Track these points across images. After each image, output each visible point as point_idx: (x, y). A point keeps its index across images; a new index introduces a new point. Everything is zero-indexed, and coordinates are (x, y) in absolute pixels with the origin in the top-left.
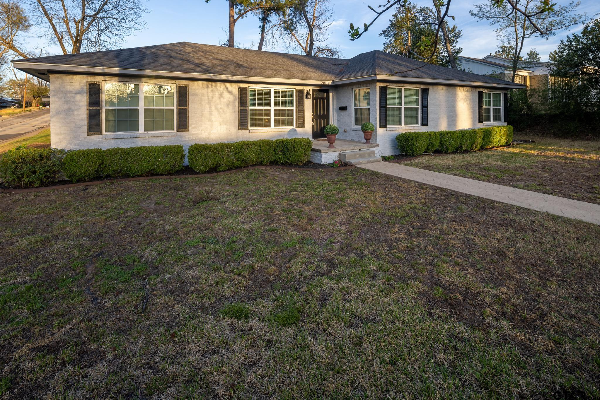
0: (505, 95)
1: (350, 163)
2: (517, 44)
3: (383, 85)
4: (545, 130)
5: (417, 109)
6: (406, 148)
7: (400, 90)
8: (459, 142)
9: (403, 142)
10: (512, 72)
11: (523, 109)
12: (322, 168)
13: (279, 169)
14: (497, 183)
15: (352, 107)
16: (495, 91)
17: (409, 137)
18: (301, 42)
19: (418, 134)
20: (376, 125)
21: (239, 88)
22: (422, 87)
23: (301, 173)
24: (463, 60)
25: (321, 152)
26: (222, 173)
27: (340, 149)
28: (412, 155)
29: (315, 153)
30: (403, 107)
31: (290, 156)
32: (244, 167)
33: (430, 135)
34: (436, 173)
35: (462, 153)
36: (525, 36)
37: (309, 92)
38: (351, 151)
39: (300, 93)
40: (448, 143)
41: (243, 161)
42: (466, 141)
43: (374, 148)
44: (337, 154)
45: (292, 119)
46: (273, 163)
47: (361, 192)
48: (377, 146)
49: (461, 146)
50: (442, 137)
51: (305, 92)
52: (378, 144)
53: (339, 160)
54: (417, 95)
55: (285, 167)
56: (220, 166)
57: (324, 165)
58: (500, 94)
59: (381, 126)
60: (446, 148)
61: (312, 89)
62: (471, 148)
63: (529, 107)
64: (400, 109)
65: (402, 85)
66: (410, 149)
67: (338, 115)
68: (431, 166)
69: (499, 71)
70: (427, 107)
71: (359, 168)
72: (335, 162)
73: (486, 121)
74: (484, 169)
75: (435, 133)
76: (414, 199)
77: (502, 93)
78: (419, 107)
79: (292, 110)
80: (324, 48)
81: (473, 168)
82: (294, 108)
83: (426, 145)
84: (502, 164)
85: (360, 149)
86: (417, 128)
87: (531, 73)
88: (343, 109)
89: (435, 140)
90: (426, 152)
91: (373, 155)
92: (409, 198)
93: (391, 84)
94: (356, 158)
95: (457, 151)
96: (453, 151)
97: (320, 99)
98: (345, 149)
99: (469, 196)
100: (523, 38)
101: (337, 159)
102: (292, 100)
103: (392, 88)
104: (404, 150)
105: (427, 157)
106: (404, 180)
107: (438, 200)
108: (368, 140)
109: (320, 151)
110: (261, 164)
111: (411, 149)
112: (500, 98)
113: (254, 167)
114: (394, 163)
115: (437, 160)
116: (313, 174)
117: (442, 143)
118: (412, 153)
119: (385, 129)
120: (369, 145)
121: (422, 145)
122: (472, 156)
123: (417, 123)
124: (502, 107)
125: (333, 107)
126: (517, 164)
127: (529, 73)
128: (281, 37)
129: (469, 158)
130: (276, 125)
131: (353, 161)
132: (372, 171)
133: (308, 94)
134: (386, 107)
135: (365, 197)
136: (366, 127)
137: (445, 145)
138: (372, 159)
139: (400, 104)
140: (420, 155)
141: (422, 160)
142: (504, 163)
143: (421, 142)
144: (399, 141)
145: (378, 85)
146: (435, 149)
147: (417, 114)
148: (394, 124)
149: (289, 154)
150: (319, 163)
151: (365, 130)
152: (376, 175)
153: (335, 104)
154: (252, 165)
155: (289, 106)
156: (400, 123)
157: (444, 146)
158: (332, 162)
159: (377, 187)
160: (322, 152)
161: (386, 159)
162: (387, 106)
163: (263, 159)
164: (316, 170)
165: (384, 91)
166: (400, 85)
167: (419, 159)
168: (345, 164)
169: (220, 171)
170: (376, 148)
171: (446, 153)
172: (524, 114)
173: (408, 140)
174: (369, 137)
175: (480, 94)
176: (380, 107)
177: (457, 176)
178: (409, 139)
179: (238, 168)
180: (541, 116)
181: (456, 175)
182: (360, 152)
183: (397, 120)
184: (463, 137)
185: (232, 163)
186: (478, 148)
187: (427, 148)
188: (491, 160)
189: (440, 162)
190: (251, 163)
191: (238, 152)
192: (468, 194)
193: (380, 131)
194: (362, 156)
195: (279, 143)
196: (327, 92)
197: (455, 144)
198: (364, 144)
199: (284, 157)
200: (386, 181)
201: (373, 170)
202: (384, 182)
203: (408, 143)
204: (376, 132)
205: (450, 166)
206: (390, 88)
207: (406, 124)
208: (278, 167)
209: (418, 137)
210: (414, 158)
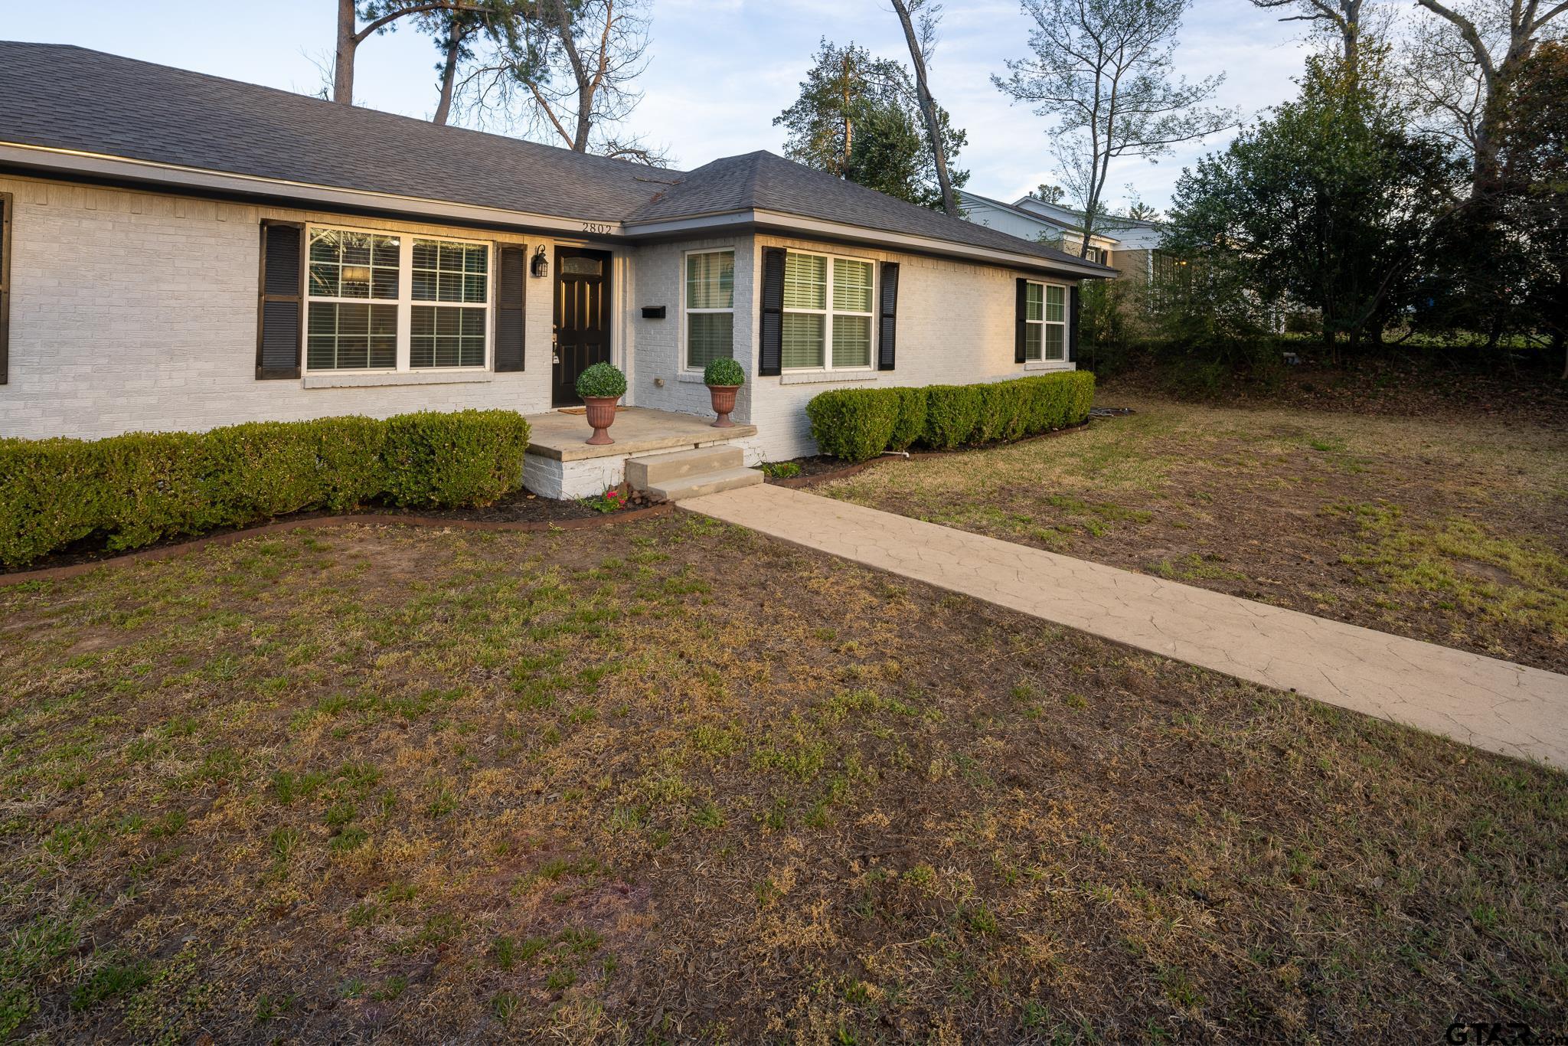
0: (1074, 292)
1: (661, 494)
2: (1095, 168)
3: (774, 242)
4: (1151, 382)
5: (867, 320)
6: (836, 438)
7: (822, 262)
8: (975, 417)
9: (826, 420)
10: (1081, 241)
11: (1102, 329)
12: (558, 518)
13: (395, 526)
14: (1096, 555)
15: (681, 308)
16: (1053, 280)
17: (843, 405)
18: (564, 124)
19: (869, 394)
20: (751, 368)
21: (264, 223)
22: (883, 257)
23: (472, 542)
24: (972, 201)
25: (559, 459)
26: (121, 562)
27: (628, 448)
28: (850, 459)
29: (541, 463)
30: (829, 312)
31: (440, 479)
32: (247, 526)
33: (902, 396)
34: (923, 526)
35: (982, 448)
36: (1112, 152)
37: (543, 254)
38: (667, 451)
39: (511, 256)
40: (948, 422)
41: (237, 504)
42: (993, 415)
43: (742, 440)
44: (618, 462)
45: (482, 342)
46: (378, 503)
47: (675, 629)
48: (750, 432)
49: (980, 430)
50: (934, 404)
51: (530, 255)
52: (755, 427)
53: (628, 486)
54: (868, 282)
55: (420, 520)
56: (117, 530)
57: (569, 504)
58: (1062, 289)
59: (763, 372)
60: (943, 434)
61: (557, 248)
62: (1001, 434)
63: (1116, 323)
64: (821, 319)
65: (829, 248)
66: (847, 442)
67: (638, 332)
68: (904, 498)
69: (1051, 235)
70: (893, 316)
71: (685, 512)
72: (610, 493)
73: (1031, 357)
74: (1049, 501)
75: (915, 391)
76: (862, 653)
77: (1066, 287)
78: (874, 315)
79: (483, 310)
80: (628, 147)
81: (1020, 501)
82: (489, 306)
83: (890, 428)
84: (1089, 484)
85: (696, 446)
86: (866, 377)
87: (1114, 245)
88: (654, 313)
89: (913, 412)
90: (889, 448)
91: (736, 463)
92: (843, 649)
93: (797, 244)
94: (681, 476)
95: (972, 442)
96: (960, 443)
97: (583, 279)
98: (646, 446)
99: (1038, 626)
100: (1107, 154)
101: (616, 480)
102: (483, 280)
103: (800, 256)
104: (829, 445)
105: (891, 463)
106: (830, 562)
107: (943, 653)
108: (722, 412)
109: (556, 456)
110: (324, 509)
111: (850, 442)
112: (1062, 301)
113: (290, 525)
114: (797, 487)
115: (922, 475)
116: (517, 544)
117: (933, 420)
118: (853, 454)
119: (776, 379)
120: (727, 430)
121: (878, 428)
122: (1007, 459)
123: (867, 362)
124: (1065, 323)
125: (624, 307)
126: (1127, 484)
127: (1112, 244)
128: (502, 104)
129: (1001, 466)
130: (415, 363)
131: (668, 487)
132: (728, 525)
133: (538, 260)
134: (780, 312)
135: (681, 656)
136: (719, 374)
137: (941, 428)
138: (733, 477)
139: (822, 305)
140: (874, 458)
141: (877, 476)
142: (1092, 479)
143: (878, 420)
144: (815, 418)
145: (760, 242)
146: (913, 438)
147: (867, 335)
148: (803, 364)
149: (438, 470)
150: (555, 496)
151: (713, 381)
152: (737, 538)
153: (631, 296)
154: (283, 517)
155: (468, 299)
156: (820, 362)
157: (938, 431)
158: (599, 492)
159: (735, 597)
160: (564, 458)
161: (775, 473)
162: (785, 310)
163: (335, 489)
164: (534, 527)
165: (774, 262)
166: (821, 247)
167: (871, 470)
168: (642, 498)
169: (118, 553)
170: (747, 439)
171: (942, 448)
172: (1105, 344)
173: (841, 412)
174: (726, 405)
175: (1021, 285)
176: (765, 311)
177: (985, 534)
178: (844, 410)
179: (211, 530)
180: (1142, 348)
181: (981, 530)
182: (697, 454)
183: (812, 355)
184: (985, 402)
185: (183, 515)
186: (1018, 435)
187: (894, 438)
188: (1058, 470)
189: (930, 480)
190: (278, 507)
191: (212, 469)
192: (1034, 619)
193: (761, 388)
194: (699, 468)
195: (403, 429)
196: (606, 258)
197: (964, 424)
198: (712, 425)
199: (417, 483)
200: (769, 565)
201: (730, 519)
202: (763, 574)
203: (842, 424)
204: (749, 389)
205: (957, 494)
206: (793, 255)
207: (836, 363)
208: (394, 519)
209: (870, 406)
210: (856, 468)
